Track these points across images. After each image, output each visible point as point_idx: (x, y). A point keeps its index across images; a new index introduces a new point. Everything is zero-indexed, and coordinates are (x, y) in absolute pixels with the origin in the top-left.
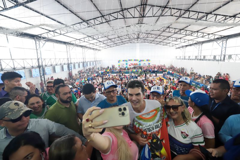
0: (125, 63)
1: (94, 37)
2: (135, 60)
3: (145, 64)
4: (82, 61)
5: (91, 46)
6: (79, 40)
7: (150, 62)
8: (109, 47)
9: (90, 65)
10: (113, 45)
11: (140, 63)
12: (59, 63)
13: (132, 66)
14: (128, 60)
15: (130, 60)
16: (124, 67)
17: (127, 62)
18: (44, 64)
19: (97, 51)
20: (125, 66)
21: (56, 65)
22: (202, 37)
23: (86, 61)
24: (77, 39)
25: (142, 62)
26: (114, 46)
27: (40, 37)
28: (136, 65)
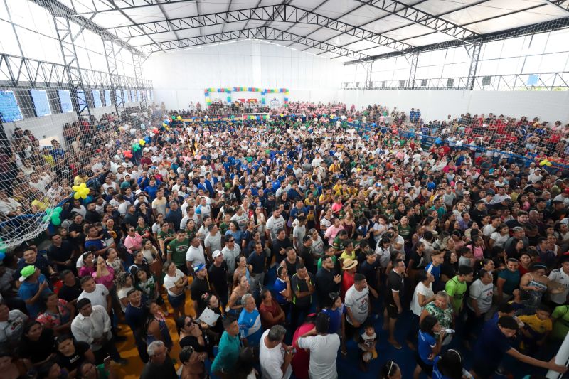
0: (224, 96)
2: (251, 90)
3: (275, 100)
7: (288, 95)
11: (263, 96)
12: (41, 79)
15: (237, 90)
17: (228, 95)
21: (33, 85)
22: (445, 31)
25: (267, 94)
26: (199, 42)
28: (252, 102)
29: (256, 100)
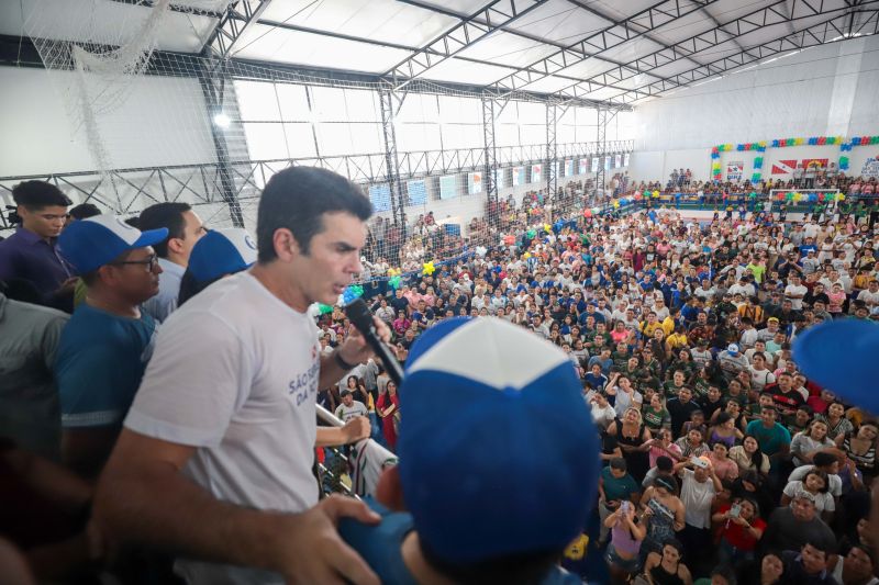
0: (748, 158)
1: (589, 49)
2: (815, 142)
4: (544, 157)
5: (582, 91)
6: (526, 69)
8: (668, 85)
9: (576, 171)
10: (689, 75)
11: (845, 154)
12: (454, 166)
13: (790, 176)
15: (778, 144)
16: (743, 179)
17: (759, 155)
18: (403, 171)
19: (613, 110)
20: (748, 173)
21: (445, 172)
23: (559, 156)
24: (519, 69)
26: (697, 75)
27: (391, 79)
28: (814, 165)
29: (824, 163)
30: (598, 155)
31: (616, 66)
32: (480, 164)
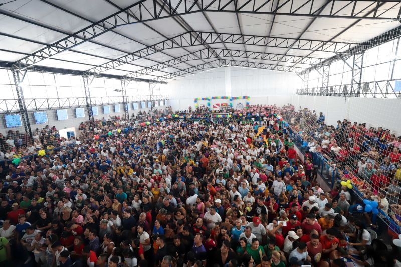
0: (206, 102)
2: (223, 98)
3: (240, 104)
4: (121, 101)
6: (100, 66)
7: (248, 100)
8: (172, 76)
9: (141, 106)
11: (231, 102)
13: (218, 109)
14: (209, 97)
15: (213, 98)
17: (208, 102)
21: (60, 108)
23: (130, 101)
24: (97, 66)
25: (234, 101)
27: (18, 65)
28: (224, 105)
29: (226, 104)
30: (151, 101)
31: (144, 68)
32: (83, 104)
